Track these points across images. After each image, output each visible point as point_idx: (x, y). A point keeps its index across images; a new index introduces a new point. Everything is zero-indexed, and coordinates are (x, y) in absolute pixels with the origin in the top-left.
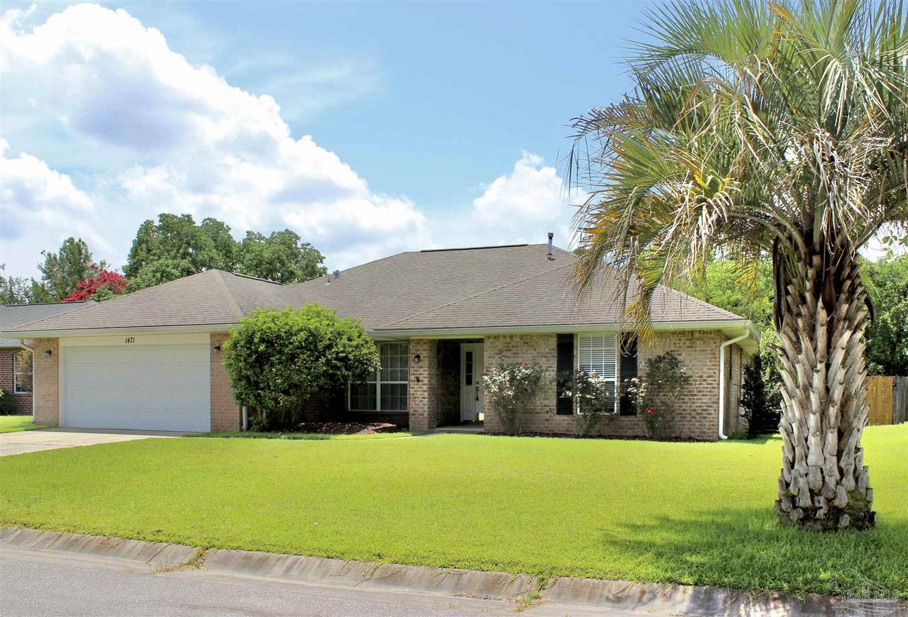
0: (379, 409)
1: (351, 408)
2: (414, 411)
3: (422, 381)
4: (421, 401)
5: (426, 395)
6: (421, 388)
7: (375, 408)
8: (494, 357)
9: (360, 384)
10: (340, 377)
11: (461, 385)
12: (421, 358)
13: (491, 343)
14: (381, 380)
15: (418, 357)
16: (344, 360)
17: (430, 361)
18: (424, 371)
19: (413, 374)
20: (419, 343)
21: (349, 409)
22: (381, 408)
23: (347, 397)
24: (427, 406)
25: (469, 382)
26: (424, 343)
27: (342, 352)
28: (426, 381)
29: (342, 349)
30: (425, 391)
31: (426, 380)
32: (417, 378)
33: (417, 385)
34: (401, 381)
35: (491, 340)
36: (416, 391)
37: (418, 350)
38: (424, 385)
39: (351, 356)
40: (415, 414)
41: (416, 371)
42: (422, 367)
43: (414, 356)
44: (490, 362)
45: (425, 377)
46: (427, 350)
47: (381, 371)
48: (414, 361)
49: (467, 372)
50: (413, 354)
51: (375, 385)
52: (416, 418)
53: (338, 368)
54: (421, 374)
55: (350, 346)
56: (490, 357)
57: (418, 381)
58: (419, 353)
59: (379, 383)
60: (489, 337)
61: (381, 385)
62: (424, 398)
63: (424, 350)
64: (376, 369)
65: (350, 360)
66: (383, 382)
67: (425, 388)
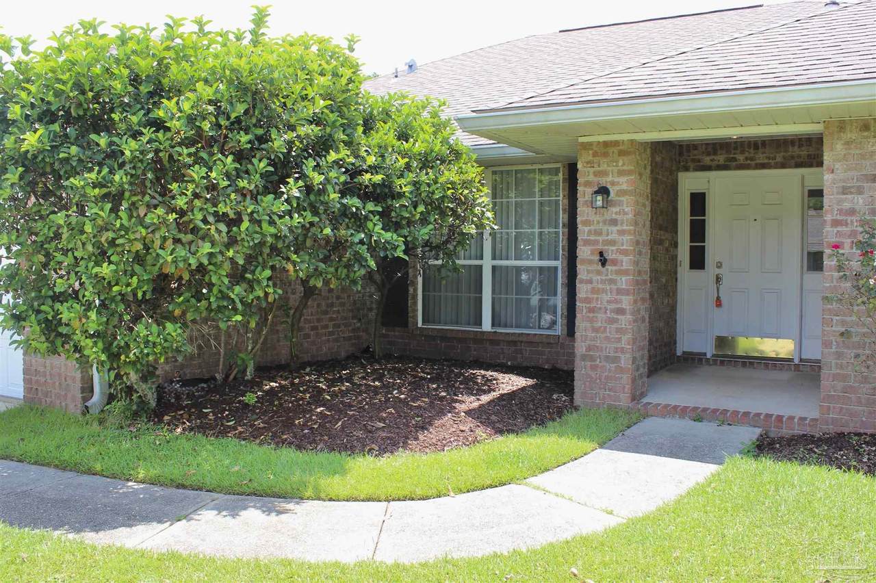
0: (487, 325)
1: (424, 322)
2: (589, 348)
3: (614, 262)
4: (612, 321)
5: (626, 302)
6: (612, 281)
7: (480, 324)
8: (860, 191)
9: (439, 268)
10: (363, 250)
11: (679, 269)
12: (612, 194)
13: (847, 143)
14: (494, 258)
15: (603, 191)
16: (383, 194)
17: (637, 202)
18: (621, 233)
19: (587, 242)
20: (605, 155)
21: (420, 324)
22: (493, 325)
23: (415, 297)
24: (630, 336)
25: (698, 261)
26: (622, 153)
27: (374, 169)
28: (626, 262)
29: (371, 160)
30: (627, 292)
31: (625, 259)
32: (601, 254)
33: (599, 273)
34: (540, 259)
35: (850, 135)
36: (594, 291)
37: (604, 173)
38: (619, 272)
39: (403, 185)
40: (592, 359)
41: (599, 233)
42: (614, 222)
43: (589, 191)
44: (847, 205)
45: (625, 253)
46: (630, 173)
47: (493, 234)
48: (592, 204)
49: (692, 240)
50: (587, 184)
51: (479, 269)
52: (594, 368)
53: (359, 222)
54: (613, 243)
55: (404, 154)
56: (845, 191)
57: (604, 262)
58: (605, 181)
59: (487, 264)
60: (842, 126)
61: (494, 268)
62: (621, 311)
63: (621, 173)
64: (480, 226)
65: (401, 195)
66: (498, 263)
67: (624, 282)
